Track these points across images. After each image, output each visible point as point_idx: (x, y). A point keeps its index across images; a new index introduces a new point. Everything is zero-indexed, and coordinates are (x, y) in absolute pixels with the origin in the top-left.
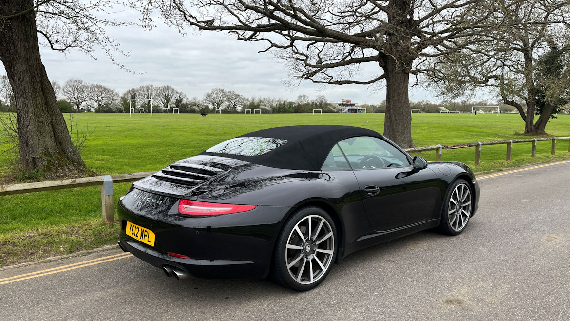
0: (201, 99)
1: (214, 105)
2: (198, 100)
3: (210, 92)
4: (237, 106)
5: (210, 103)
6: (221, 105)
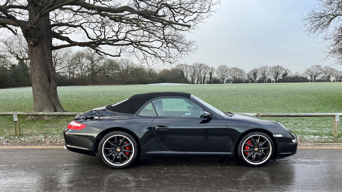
0: (301, 73)
1: (311, 77)
2: (300, 73)
3: (309, 68)
4: (331, 77)
5: (308, 75)
6: (317, 76)
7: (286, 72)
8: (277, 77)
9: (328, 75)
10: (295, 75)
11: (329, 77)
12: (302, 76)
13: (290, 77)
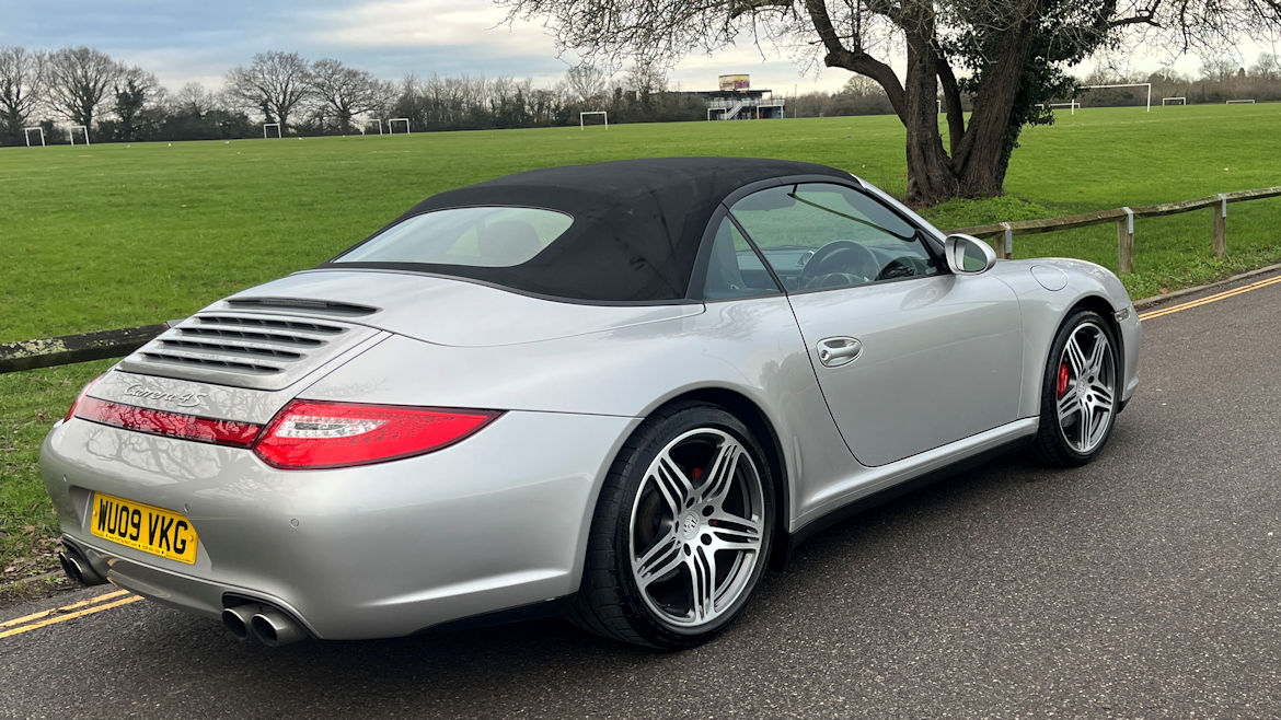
0: (214, 92)
1: (266, 111)
2: (206, 93)
3: (248, 66)
4: (352, 111)
5: (251, 102)
6: (292, 109)
7: (133, 88)
8: (88, 110)
9: (338, 100)
10: (183, 101)
11: (344, 114)
12: (218, 106)
13: (158, 113)
